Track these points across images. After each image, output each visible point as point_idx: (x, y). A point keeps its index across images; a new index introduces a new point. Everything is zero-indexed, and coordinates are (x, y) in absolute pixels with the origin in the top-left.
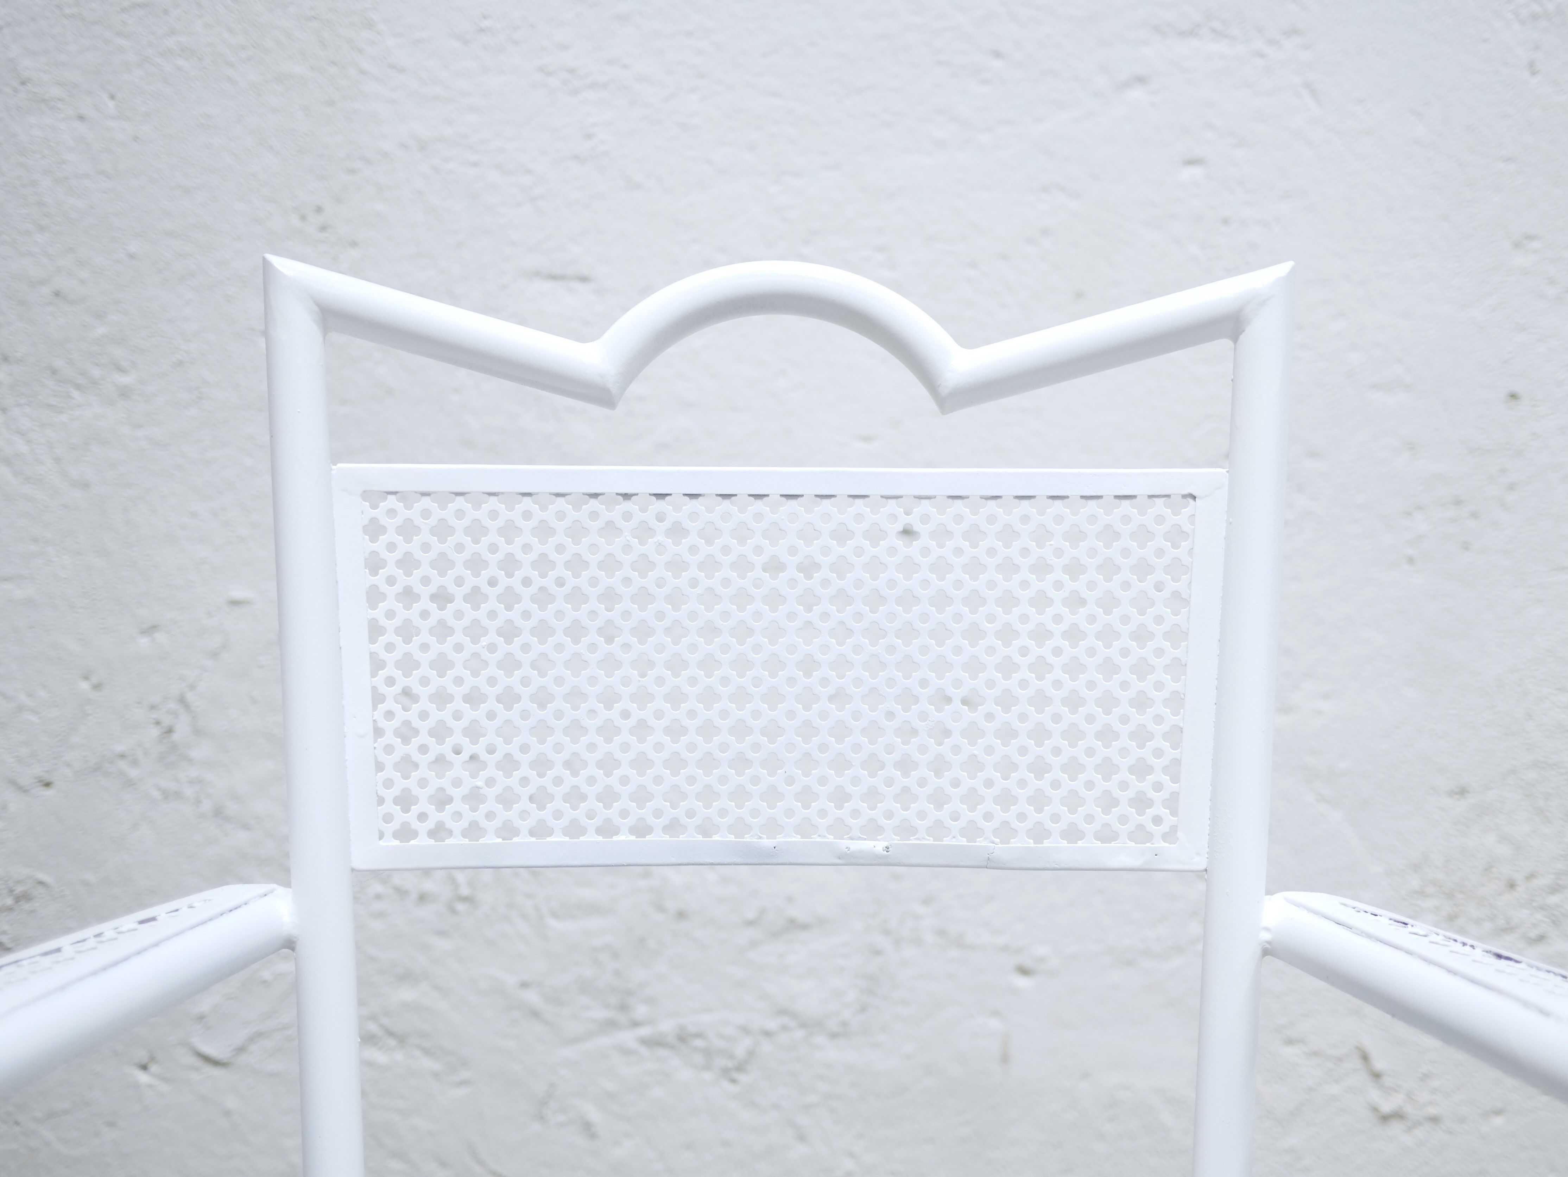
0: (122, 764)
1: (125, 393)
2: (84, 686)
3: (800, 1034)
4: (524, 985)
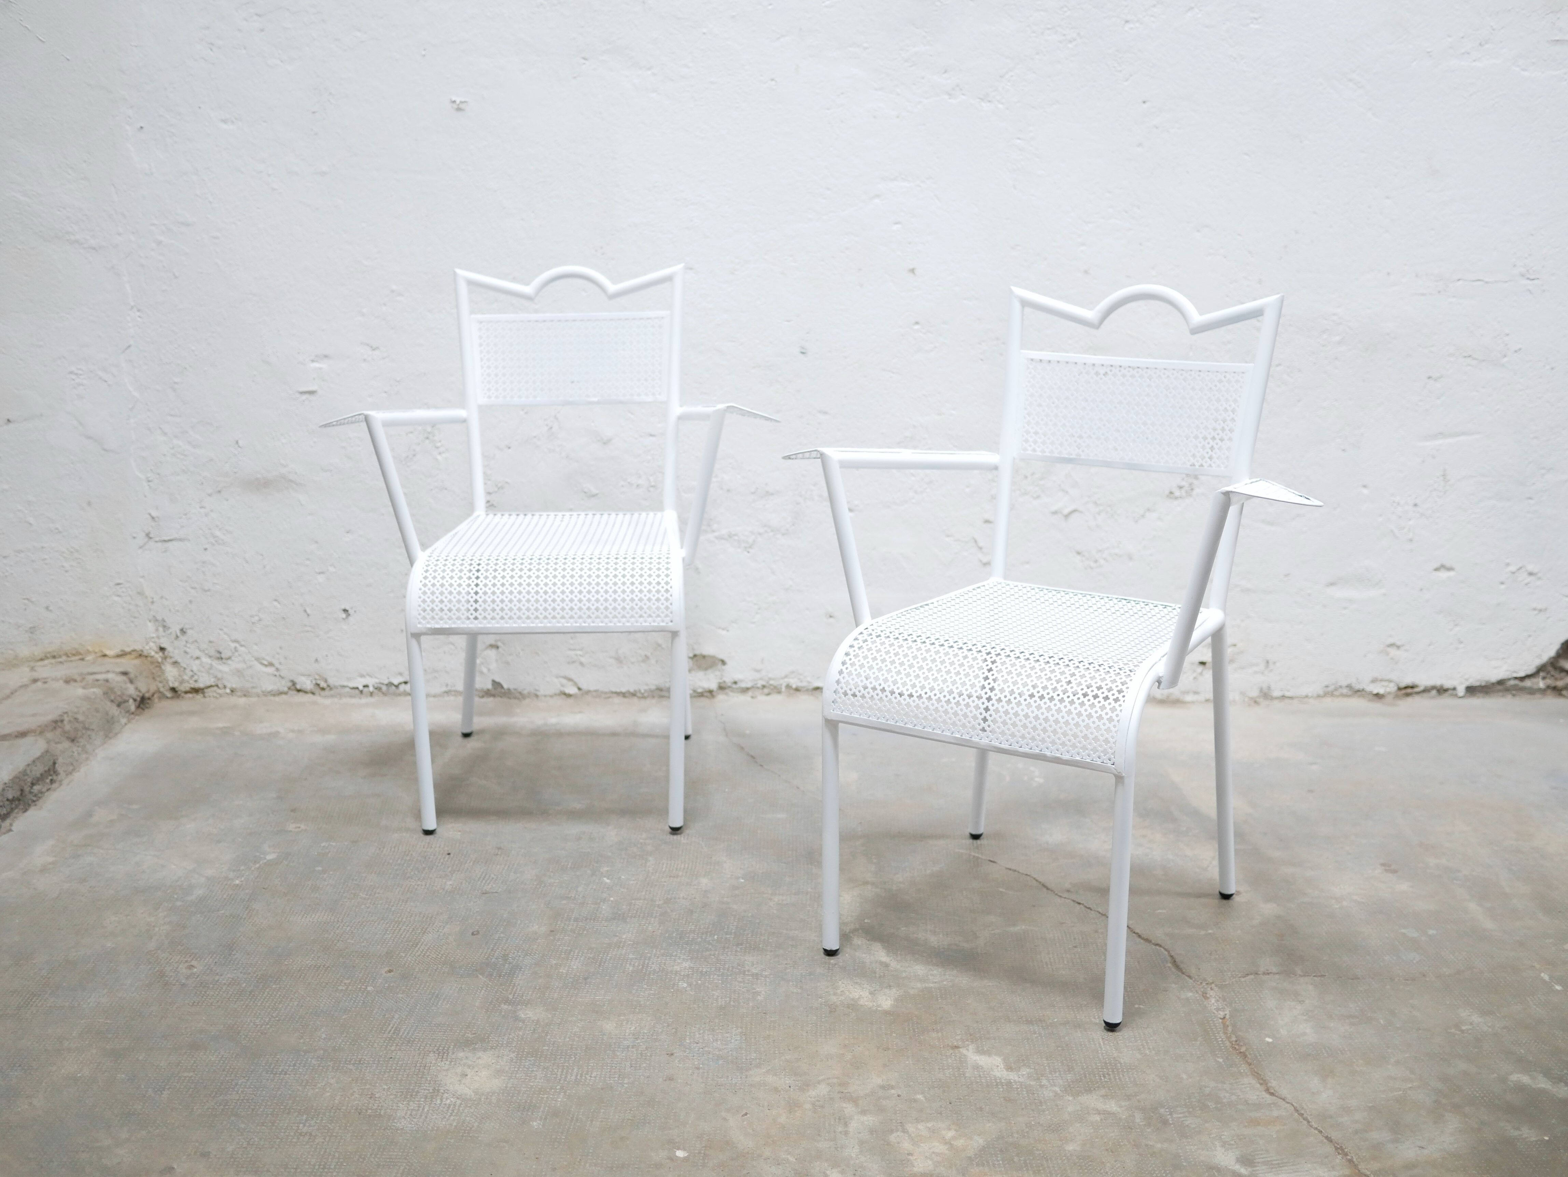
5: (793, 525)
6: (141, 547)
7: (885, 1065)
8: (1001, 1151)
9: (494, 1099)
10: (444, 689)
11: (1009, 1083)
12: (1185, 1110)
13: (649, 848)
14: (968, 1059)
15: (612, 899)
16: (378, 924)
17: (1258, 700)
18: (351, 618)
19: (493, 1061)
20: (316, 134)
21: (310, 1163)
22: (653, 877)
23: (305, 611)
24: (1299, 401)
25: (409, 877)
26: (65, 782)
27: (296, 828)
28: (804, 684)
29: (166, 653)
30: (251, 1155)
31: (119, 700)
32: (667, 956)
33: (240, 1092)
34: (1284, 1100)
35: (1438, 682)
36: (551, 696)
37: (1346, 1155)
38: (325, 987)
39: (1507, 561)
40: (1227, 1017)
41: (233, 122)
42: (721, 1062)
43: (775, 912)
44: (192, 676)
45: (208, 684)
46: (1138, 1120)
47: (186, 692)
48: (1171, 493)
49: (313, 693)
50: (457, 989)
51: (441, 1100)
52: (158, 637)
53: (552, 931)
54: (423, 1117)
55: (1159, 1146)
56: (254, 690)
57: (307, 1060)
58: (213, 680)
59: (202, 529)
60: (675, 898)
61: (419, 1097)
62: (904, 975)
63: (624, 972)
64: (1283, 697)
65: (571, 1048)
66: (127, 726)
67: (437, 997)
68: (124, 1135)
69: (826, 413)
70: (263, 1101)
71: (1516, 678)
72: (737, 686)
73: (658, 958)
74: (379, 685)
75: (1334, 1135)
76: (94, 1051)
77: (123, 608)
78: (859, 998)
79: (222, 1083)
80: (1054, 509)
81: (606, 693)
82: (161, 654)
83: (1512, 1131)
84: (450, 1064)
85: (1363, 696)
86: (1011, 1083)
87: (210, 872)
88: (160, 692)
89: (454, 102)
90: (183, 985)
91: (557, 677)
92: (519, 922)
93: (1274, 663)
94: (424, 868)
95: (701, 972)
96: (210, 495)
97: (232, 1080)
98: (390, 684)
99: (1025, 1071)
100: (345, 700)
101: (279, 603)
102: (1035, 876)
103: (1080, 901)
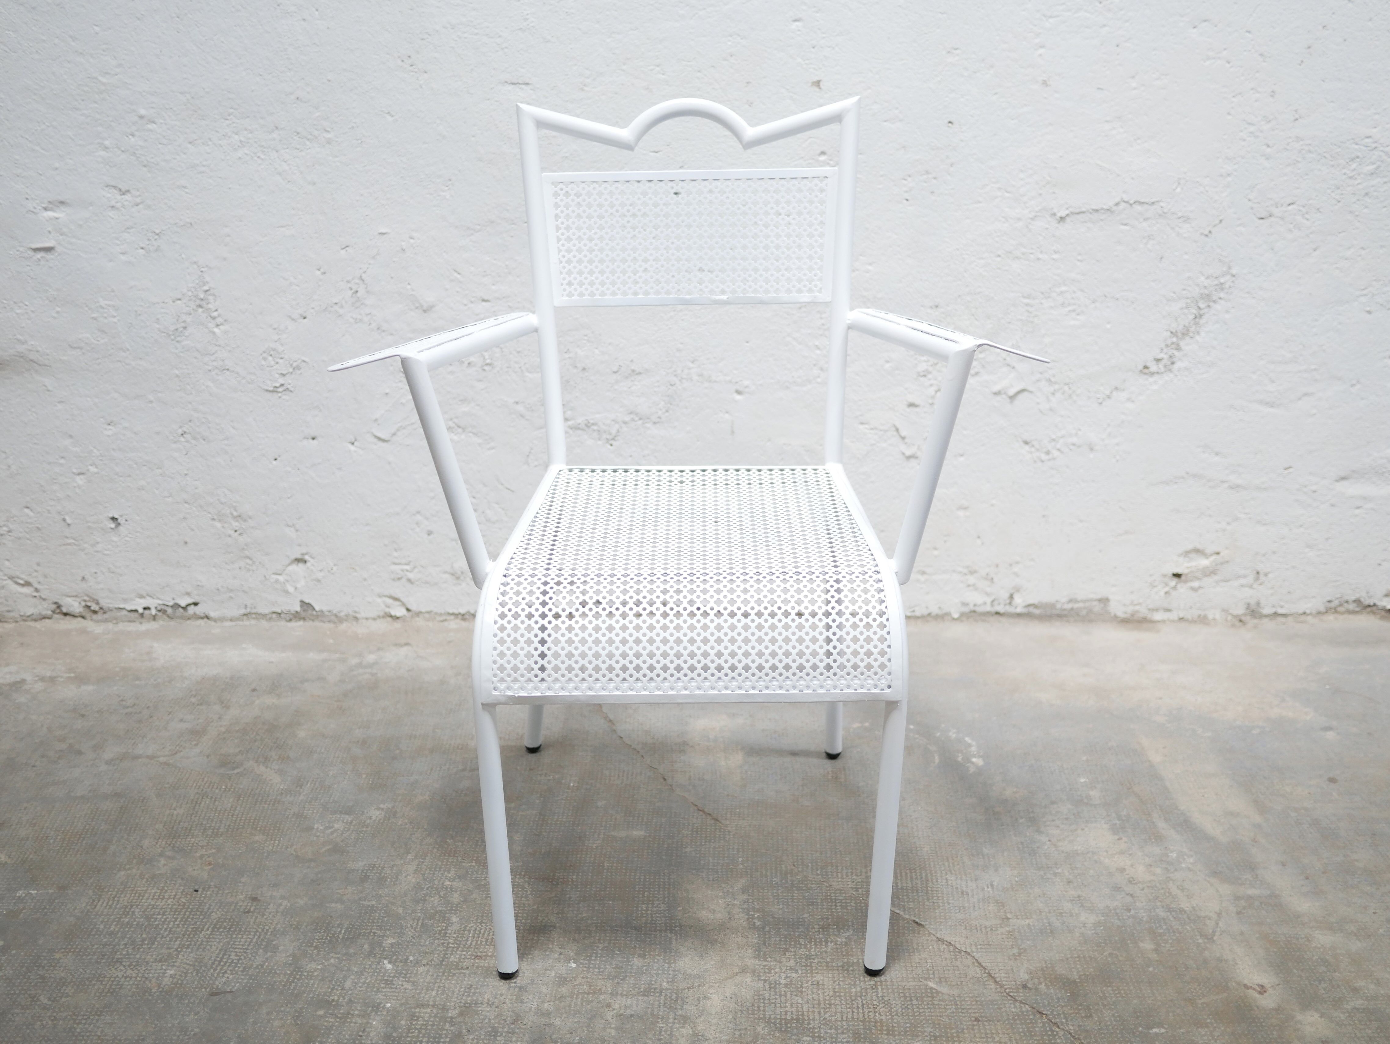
0: (336, 307)
1: (329, 142)
2: (318, 273)
3: (640, 422)
4: (517, 403)
10: (243, 611)
15: (389, 1005)
17: (1243, 618)
18: (121, 528)
23: (64, 520)
24: (1315, 250)
25: (117, 961)
36: (374, 619)
43: (613, 1032)
48: (1146, 367)
49: (83, 617)
56: (11, 614)
60: (476, 1004)
64: (1276, 614)
74: (163, 607)
80: (996, 388)
81: (441, 614)
85: (1374, 613)
91: (381, 597)
93: (1266, 575)
98: (176, 606)
100: (121, 626)
101: (31, 510)
102: (977, 956)
103: (1041, 1010)
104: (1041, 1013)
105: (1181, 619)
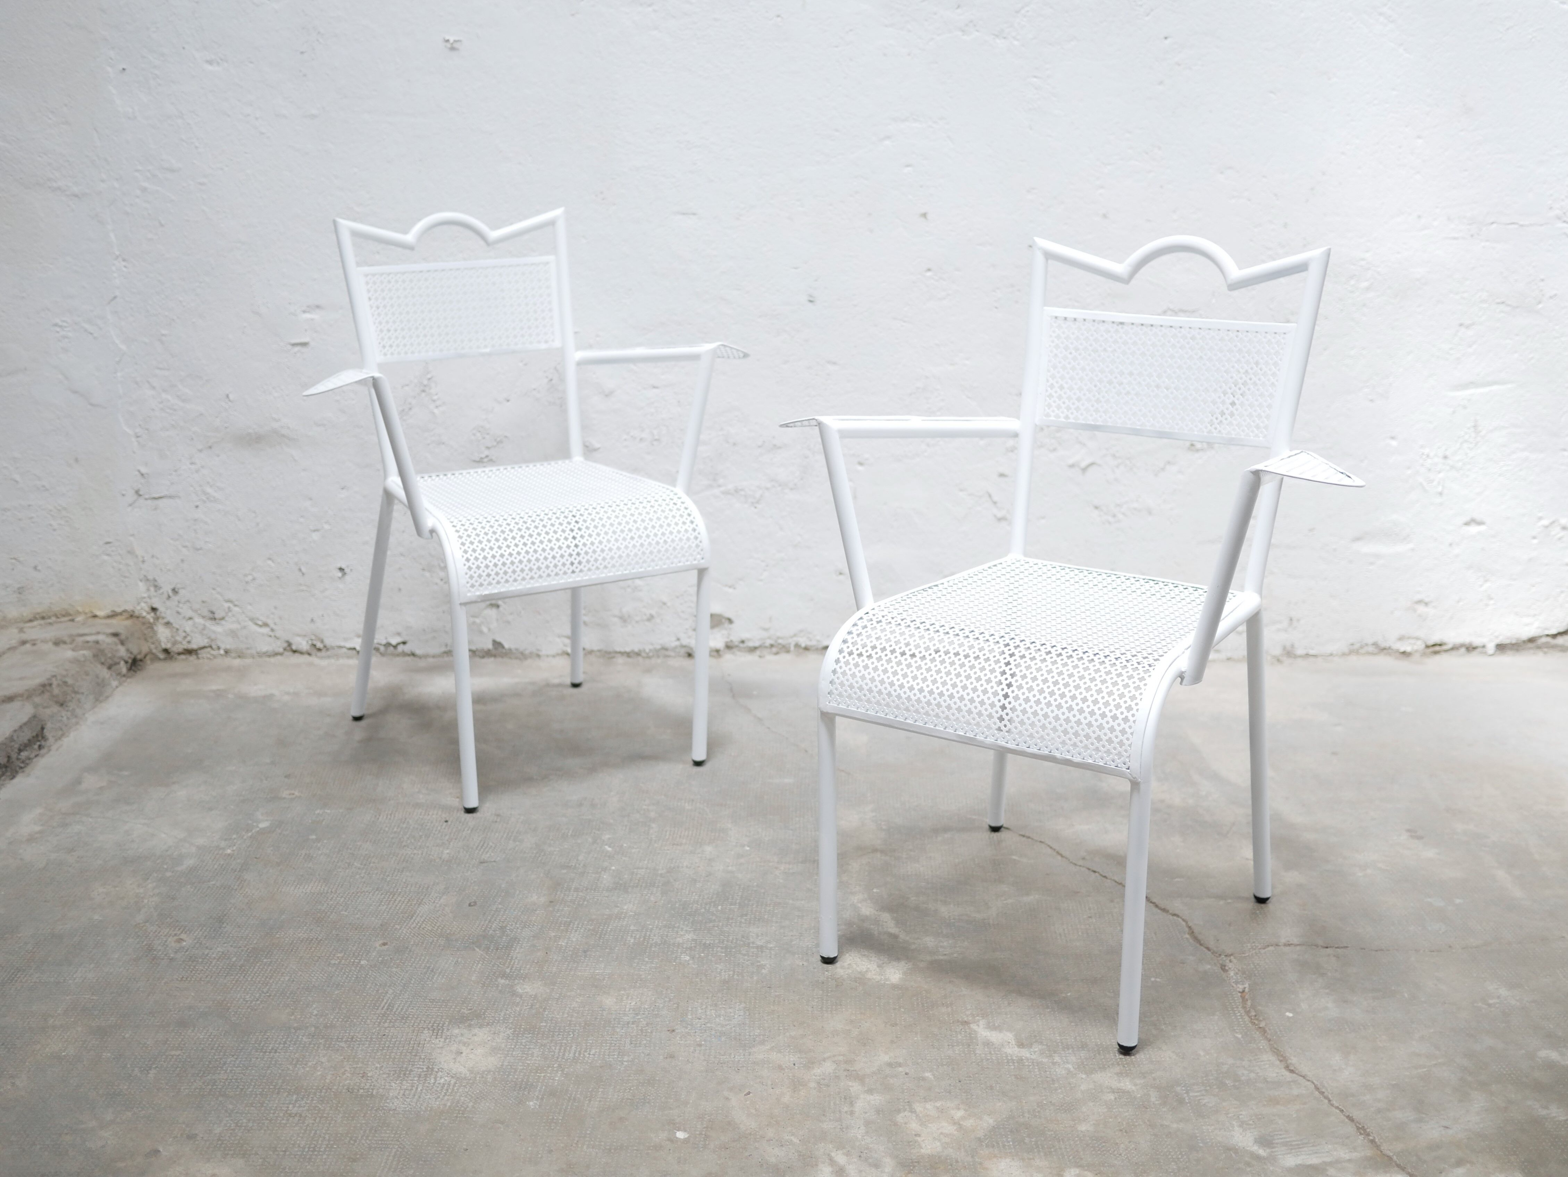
3: (779, 488)
5: (802, 479)
6: (130, 505)
7: (892, 1042)
8: (1011, 1131)
9: (490, 1078)
10: (443, 649)
11: (1020, 1060)
12: (1203, 1088)
13: (652, 815)
14: (979, 1036)
15: (613, 868)
16: (373, 895)
17: (1280, 658)
18: (347, 577)
19: (489, 1038)
20: (305, 75)
21: (299, 1146)
22: (656, 845)
23: (300, 570)
25: (405, 846)
26: (54, 748)
27: (290, 794)
28: (813, 643)
29: (158, 613)
30: (238, 1138)
31: (110, 662)
32: (669, 928)
33: (228, 1071)
34: (1304, 1077)
35: (1466, 639)
36: (554, 656)
37: (1368, 1135)
38: (318, 961)
39: (1540, 514)
40: (1247, 990)
41: (218, 63)
42: (723, 1039)
43: (781, 881)
44: (185, 637)
45: (202, 644)
46: (1153, 1099)
47: (179, 654)
48: (1192, 445)
49: (309, 654)
50: (453, 963)
51: (435, 1079)
52: (150, 597)
53: (551, 902)
54: (416, 1097)
55: (1175, 1126)
56: (249, 651)
57: (298, 1037)
58: (206, 641)
59: (192, 486)
60: (678, 867)
61: (412, 1076)
62: (913, 947)
63: (624, 945)
64: (1307, 655)
65: (570, 1024)
66: (118, 689)
67: (432, 971)
68: (109, 1117)
69: (835, 363)
70: (252, 1080)
71: (1548, 635)
72: (745, 645)
73: (660, 929)
75: (1356, 1114)
76: (79, 1029)
77: (113, 567)
78: (867, 971)
79: (210, 1062)
80: (1071, 462)
82: (152, 614)
83: (1540, 1110)
84: (445, 1042)
85: (1390, 655)
86: (1022, 1060)
87: (201, 841)
88: (153, 654)
89: (448, 41)
90: (171, 959)
91: (559, 636)
92: (518, 892)
94: (421, 837)
95: (705, 944)
96: (200, 451)
97: (221, 1059)
98: (388, 645)
99: (1036, 1048)
100: (342, 661)
101: (273, 562)
102: (1049, 843)
103: (1095, 869)
104: (1095, 872)
105: (1229, 659)
